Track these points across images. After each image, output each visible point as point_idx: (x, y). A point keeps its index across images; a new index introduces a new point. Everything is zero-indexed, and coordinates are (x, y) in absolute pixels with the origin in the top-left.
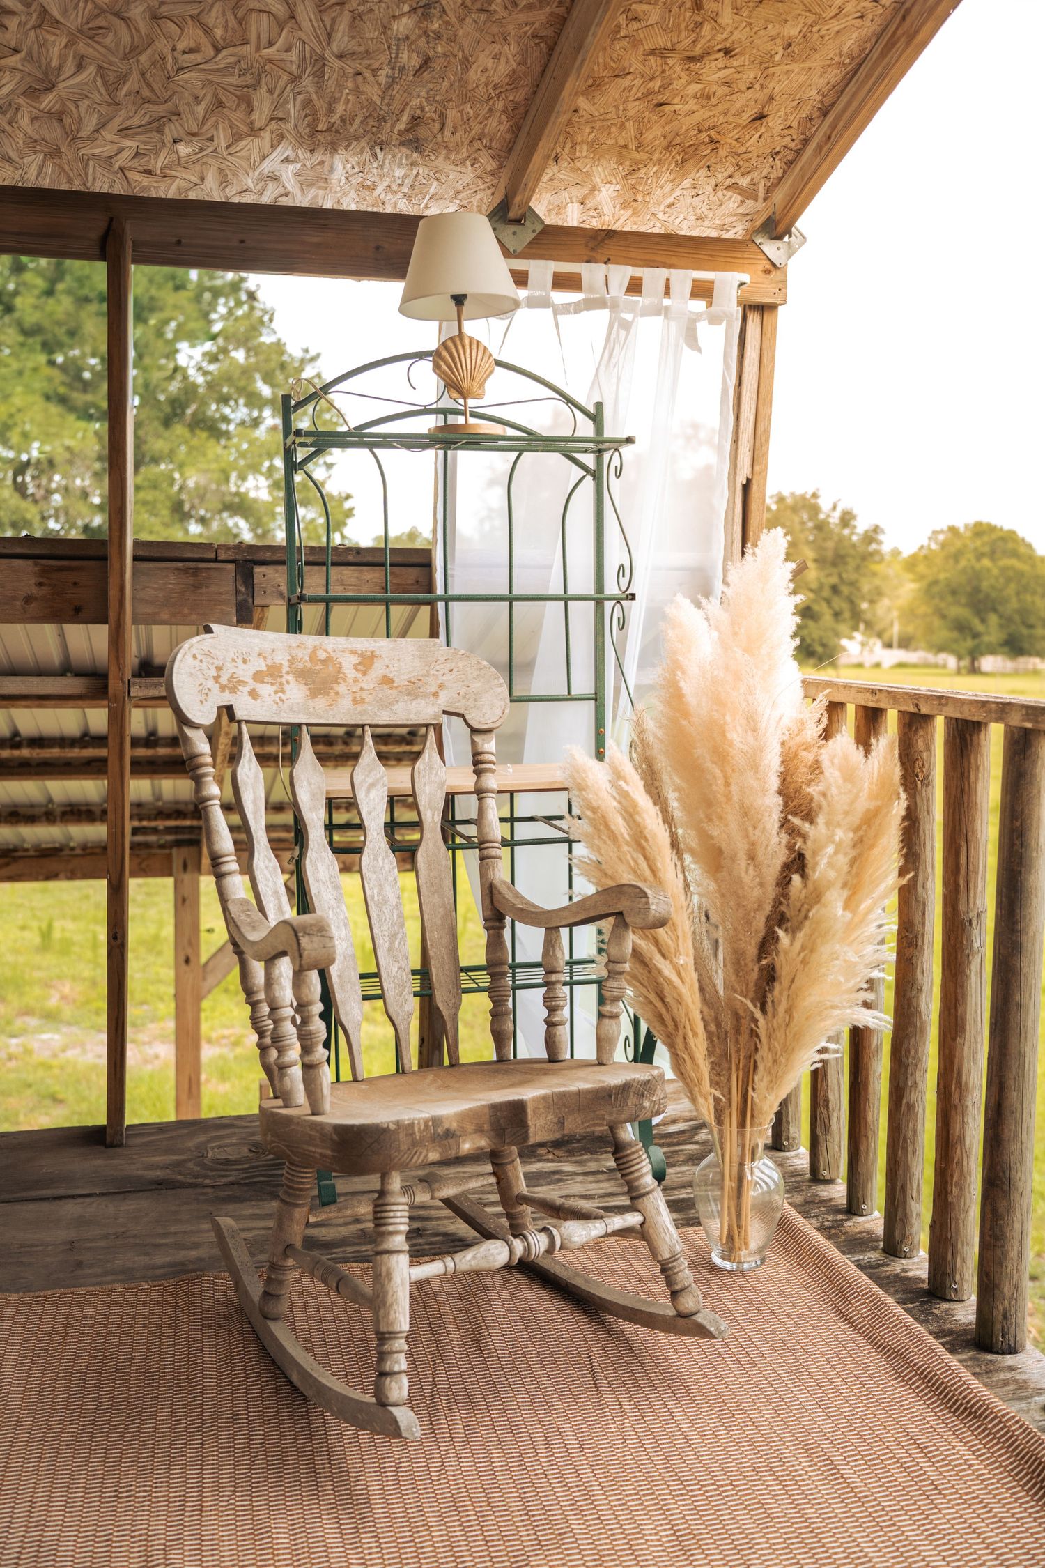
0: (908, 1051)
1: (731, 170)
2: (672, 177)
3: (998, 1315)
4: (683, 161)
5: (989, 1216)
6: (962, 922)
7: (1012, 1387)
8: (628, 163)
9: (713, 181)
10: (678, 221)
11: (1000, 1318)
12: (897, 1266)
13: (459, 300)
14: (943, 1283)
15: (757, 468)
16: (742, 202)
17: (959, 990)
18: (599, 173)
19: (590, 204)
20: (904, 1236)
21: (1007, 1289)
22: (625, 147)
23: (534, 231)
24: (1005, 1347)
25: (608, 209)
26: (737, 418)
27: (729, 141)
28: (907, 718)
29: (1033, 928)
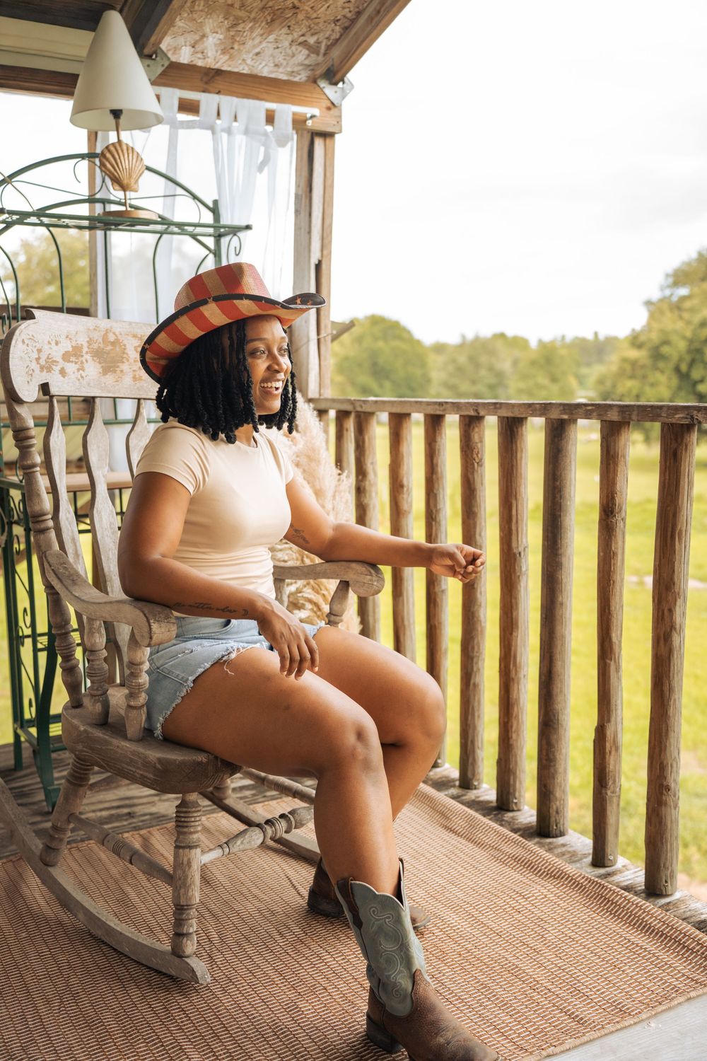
0: (473, 648)
1: (304, 30)
2: (262, 32)
3: (553, 812)
4: (273, 20)
5: (545, 746)
6: (515, 554)
7: (567, 856)
8: (231, 18)
9: (290, 38)
10: (260, 67)
11: (554, 813)
12: (472, 795)
13: (116, 114)
14: (508, 800)
15: (325, 252)
16: (308, 56)
17: (513, 601)
18: (209, 24)
19: (199, 47)
20: (474, 775)
21: (558, 793)
22: (232, 5)
23: (163, 65)
24: (558, 832)
25: (211, 53)
26: (310, 215)
27: (306, 8)
28: (467, 420)
29: (569, 552)
